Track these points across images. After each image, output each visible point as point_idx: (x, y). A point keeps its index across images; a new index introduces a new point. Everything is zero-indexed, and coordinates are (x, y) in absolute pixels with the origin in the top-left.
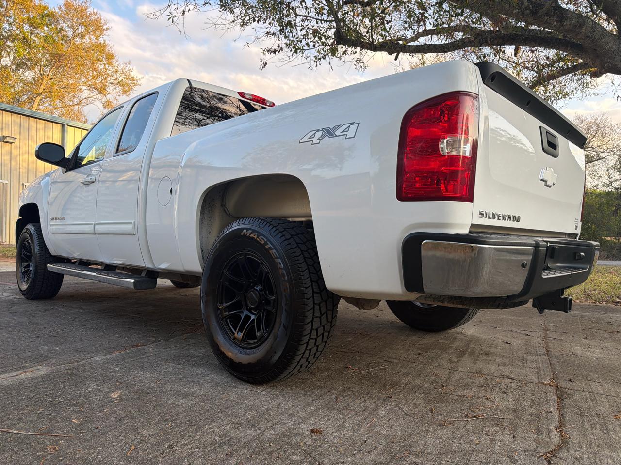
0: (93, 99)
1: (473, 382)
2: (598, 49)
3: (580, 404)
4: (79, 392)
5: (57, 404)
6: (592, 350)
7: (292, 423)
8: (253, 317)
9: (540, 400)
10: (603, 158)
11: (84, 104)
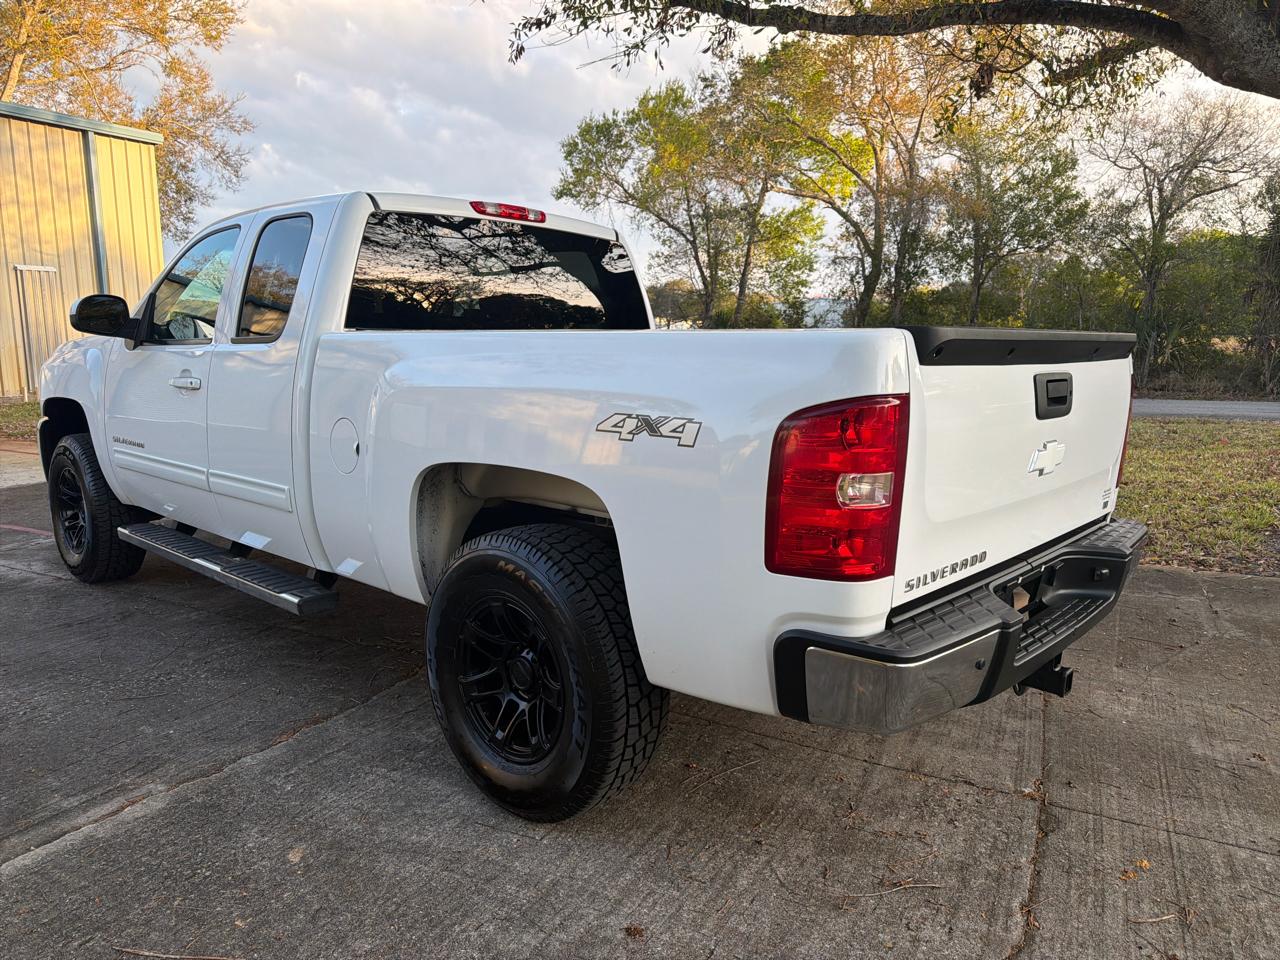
0: (141, 54)
1: (903, 796)
2: (1213, 39)
3: (1073, 845)
4: (233, 851)
5: (201, 883)
6: (1124, 698)
7: (596, 913)
8: (523, 705)
9: (1008, 838)
10: (1232, 186)
11: (121, 66)
